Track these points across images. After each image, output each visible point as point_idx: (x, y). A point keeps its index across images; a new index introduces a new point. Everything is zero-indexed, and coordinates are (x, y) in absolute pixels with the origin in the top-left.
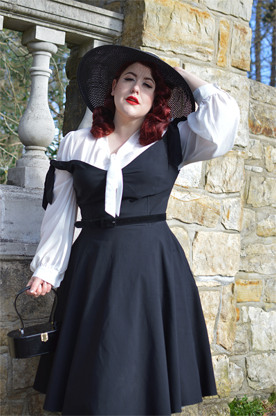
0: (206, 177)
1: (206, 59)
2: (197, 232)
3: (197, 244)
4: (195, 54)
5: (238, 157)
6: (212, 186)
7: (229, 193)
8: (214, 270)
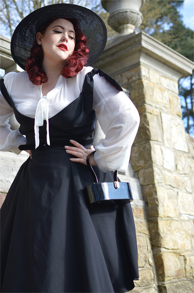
0: (176, 166)
1: (167, 111)
2: (178, 193)
3: (179, 198)
4: (163, 108)
5: (185, 157)
6: (179, 171)
7: (185, 174)
8: (187, 212)
